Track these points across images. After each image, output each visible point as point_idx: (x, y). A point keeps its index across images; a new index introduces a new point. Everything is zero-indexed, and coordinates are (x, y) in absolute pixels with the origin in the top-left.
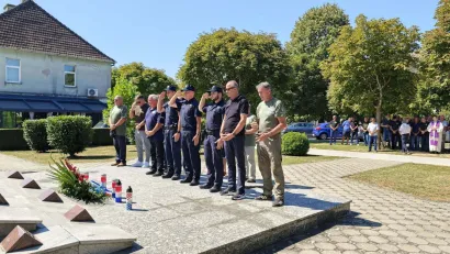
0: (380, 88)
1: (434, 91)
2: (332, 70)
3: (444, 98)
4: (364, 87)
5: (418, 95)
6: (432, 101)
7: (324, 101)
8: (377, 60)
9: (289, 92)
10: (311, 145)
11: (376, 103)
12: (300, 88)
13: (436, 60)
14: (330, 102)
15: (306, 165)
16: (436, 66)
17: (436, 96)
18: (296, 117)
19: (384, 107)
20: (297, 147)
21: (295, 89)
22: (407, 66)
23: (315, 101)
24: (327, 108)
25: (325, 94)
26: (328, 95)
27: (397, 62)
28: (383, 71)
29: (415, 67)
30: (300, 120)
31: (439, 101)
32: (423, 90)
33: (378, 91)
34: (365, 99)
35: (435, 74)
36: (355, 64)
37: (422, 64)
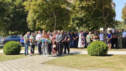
0: (55, 17)
1: (77, 19)
2: (32, 7)
3: (82, 22)
4: (48, 16)
5: (71, 21)
6: (77, 24)
7: (25, 23)
8: (53, 3)
9: (5, 18)
10: (22, 48)
11: (53, 25)
12: (11, 15)
13: (79, 5)
14: (29, 24)
15: (21, 59)
16: (79, 7)
17: (78, 21)
18: (10, 33)
19: (57, 27)
20: (14, 49)
21: (9, 16)
22: (67, 7)
23: (21, 23)
24: (27, 27)
25: (26, 19)
26: (27, 20)
27: (62, 5)
28: (57, 8)
29: (70, 7)
30: (12, 34)
31: (79, 24)
32: (73, 18)
33: (54, 19)
34: (48, 23)
35: (79, 11)
36: (43, 4)
37: (73, 6)
